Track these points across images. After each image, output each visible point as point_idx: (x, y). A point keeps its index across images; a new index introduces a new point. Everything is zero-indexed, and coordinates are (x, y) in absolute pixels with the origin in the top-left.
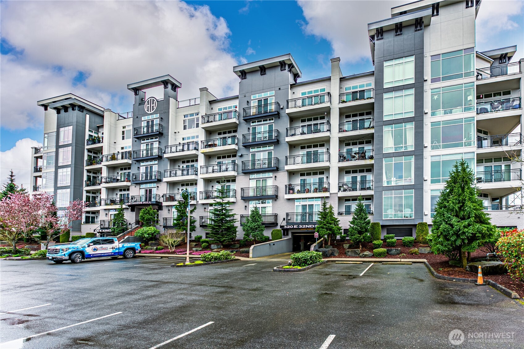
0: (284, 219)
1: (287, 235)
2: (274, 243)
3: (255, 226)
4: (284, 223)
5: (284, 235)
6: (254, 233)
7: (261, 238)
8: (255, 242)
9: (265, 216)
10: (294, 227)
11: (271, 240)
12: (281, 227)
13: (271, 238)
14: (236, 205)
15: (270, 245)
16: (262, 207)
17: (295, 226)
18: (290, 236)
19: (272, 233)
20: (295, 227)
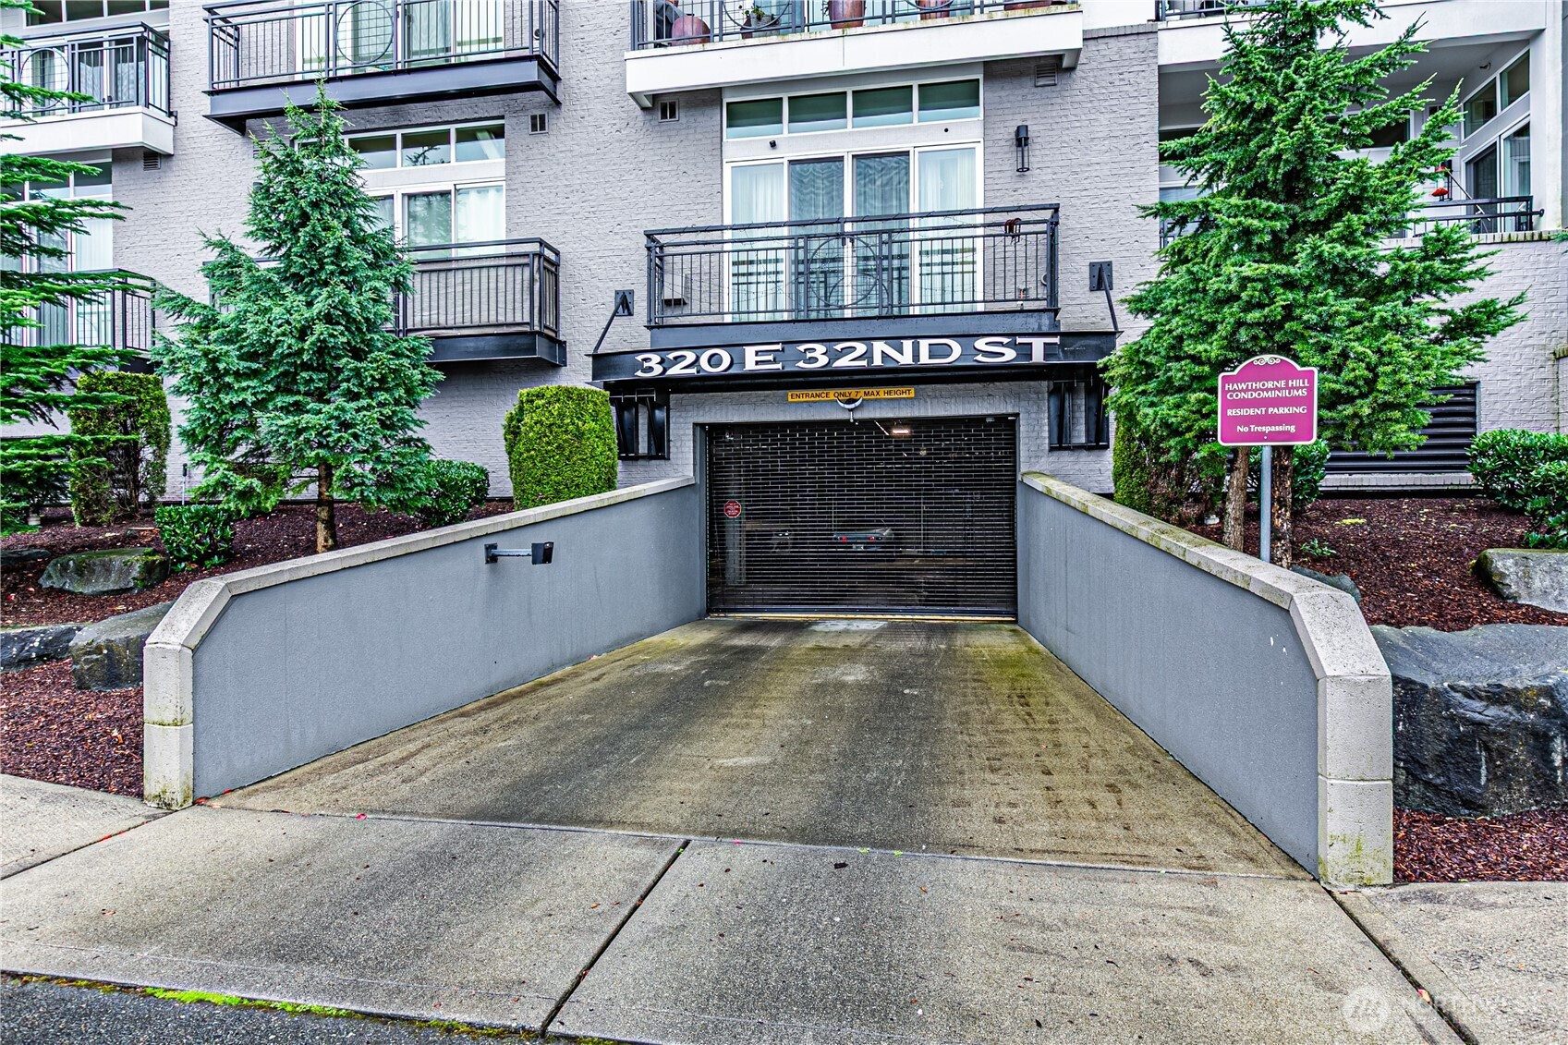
0: (624, 304)
1: (660, 450)
2: (542, 536)
3: (303, 333)
4: (631, 334)
5: (627, 448)
6: (298, 408)
7: (387, 482)
8: (330, 525)
9: (440, 266)
10: (738, 360)
11: (506, 504)
12: (602, 363)
13: (501, 484)
14: (172, 181)
15: (492, 559)
16: (411, 197)
17: (750, 352)
18: (683, 465)
19: (513, 431)
20: (750, 365)
